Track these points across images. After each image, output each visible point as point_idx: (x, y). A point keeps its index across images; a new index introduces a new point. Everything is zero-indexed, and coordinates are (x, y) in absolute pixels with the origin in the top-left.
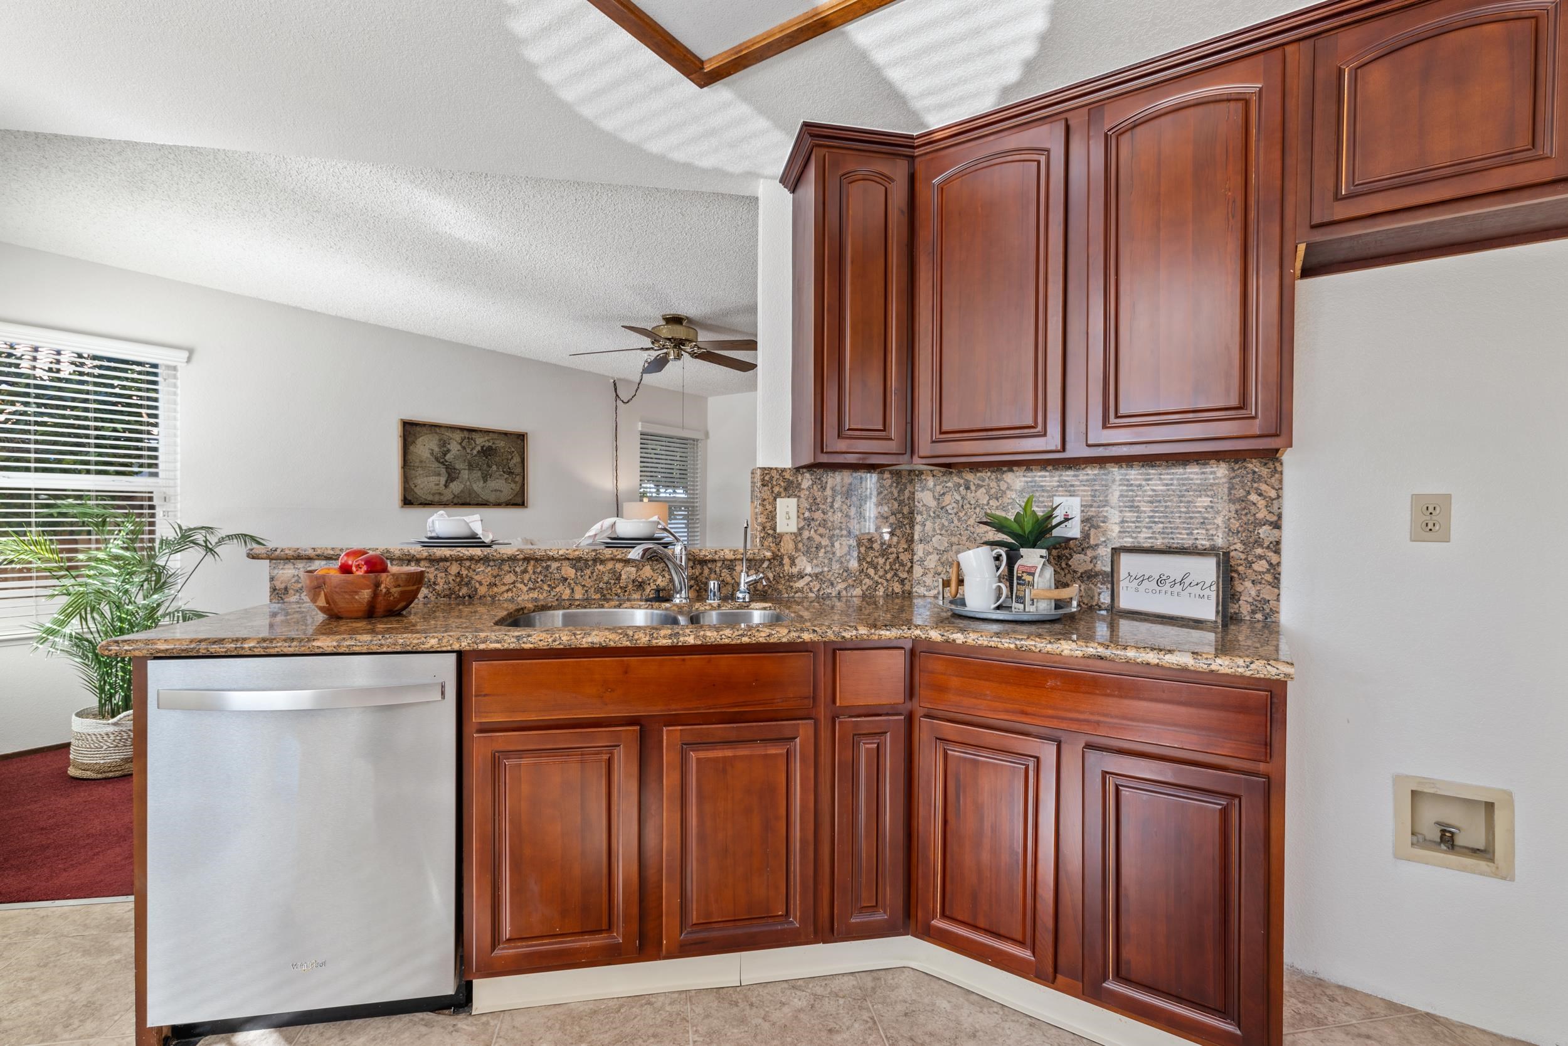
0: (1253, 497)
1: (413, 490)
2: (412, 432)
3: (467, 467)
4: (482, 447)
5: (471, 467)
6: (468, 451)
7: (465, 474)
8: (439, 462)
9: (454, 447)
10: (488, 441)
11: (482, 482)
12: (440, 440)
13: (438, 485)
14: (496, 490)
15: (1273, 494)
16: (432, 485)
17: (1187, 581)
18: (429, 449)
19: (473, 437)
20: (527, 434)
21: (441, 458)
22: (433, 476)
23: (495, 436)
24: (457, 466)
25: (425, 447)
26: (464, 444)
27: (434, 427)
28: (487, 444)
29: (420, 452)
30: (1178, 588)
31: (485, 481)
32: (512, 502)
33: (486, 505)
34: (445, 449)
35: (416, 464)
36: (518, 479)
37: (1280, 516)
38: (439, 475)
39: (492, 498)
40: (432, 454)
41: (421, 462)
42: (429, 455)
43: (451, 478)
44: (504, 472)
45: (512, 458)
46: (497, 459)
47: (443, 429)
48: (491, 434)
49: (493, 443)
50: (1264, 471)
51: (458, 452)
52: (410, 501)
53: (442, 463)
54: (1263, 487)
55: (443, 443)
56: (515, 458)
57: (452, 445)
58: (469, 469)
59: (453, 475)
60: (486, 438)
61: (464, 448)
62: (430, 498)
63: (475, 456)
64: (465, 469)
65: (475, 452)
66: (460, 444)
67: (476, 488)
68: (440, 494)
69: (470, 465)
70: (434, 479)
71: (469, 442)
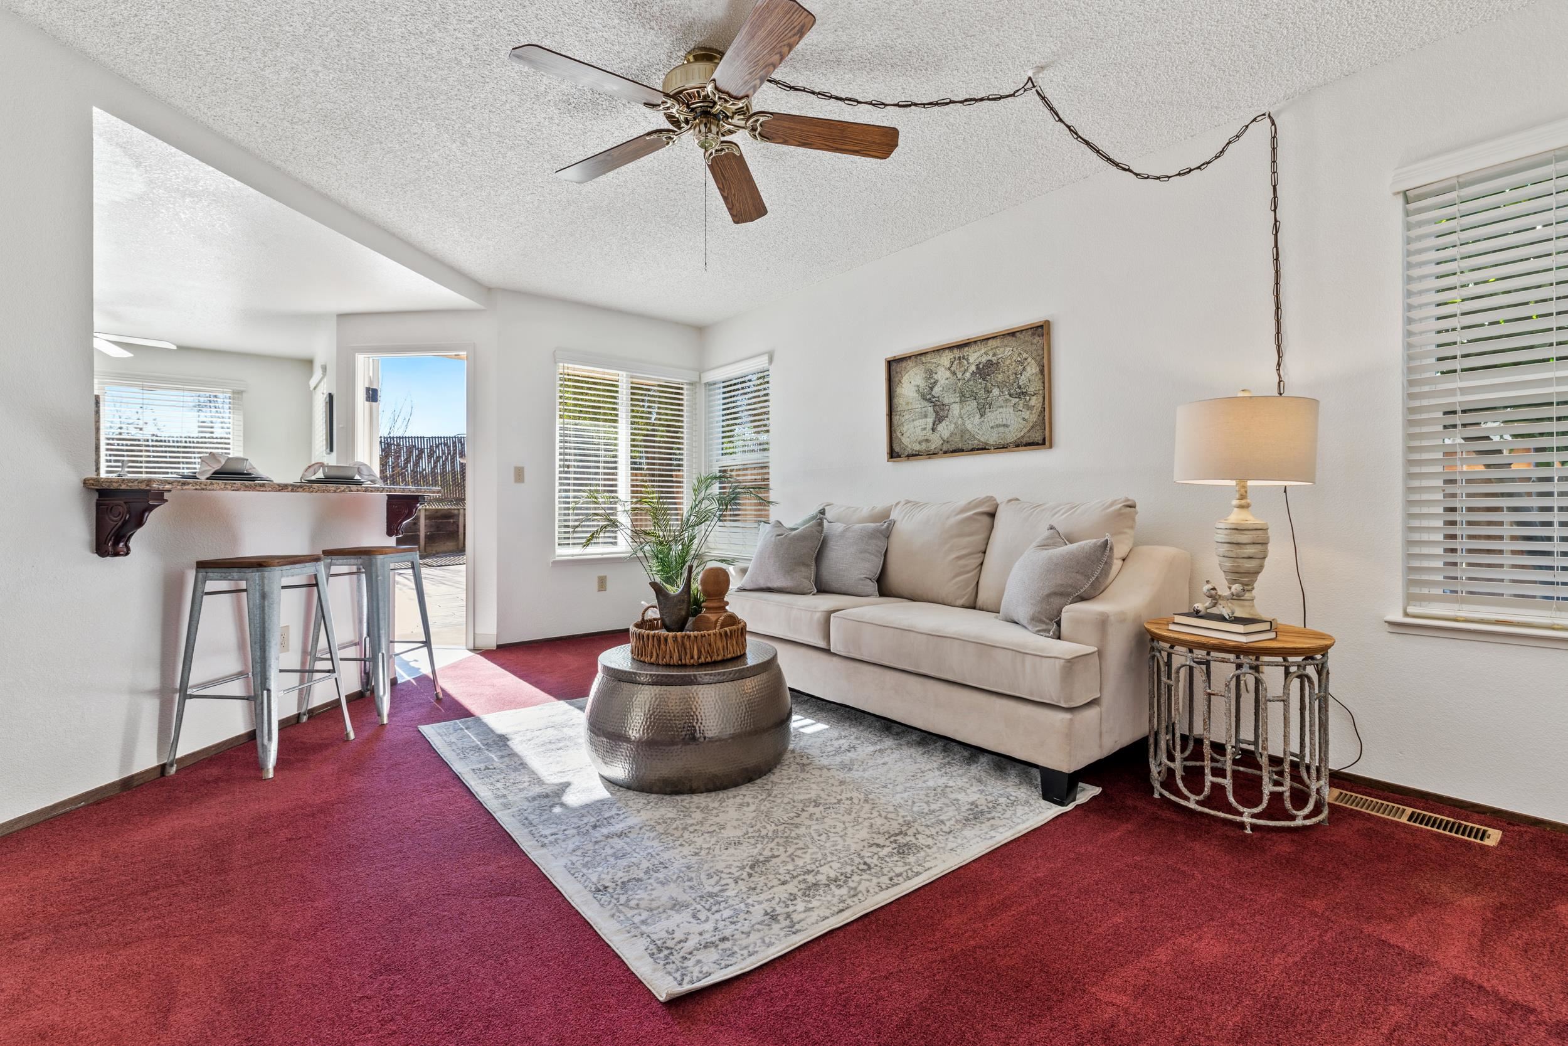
1: (900, 439)
2: (899, 370)
3: (958, 400)
4: (978, 365)
5: (963, 398)
6: (960, 376)
7: (956, 409)
8: (925, 399)
9: (942, 375)
10: (986, 353)
11: (978, 416)
12: (926, 371)
13: (925, 429)
14: (998, 426)
16: (918, 430)
18: (915, 386)
19: (966, 354)
20: (1046, 322)
21: (928, 394)
22: (918, 419)
23: (998, 342)
24: (946, 401)
25: (911, 383)
26: (954, 368)
28: (984, 359)
29: (906, 393)
31: (984, 415)
32: (1024, 441)
33: (985, 449)
34: (932, 381)
35: (903, 408)
36: (1034, 401)
38: (927, 416)
39: (992, 438)
40: (918, 391)
42: (915, 395)
43: (939, 419)
44: (1011, 395)
45: (1024, 369)
46: (1000, 378)
47: (929, 357)
48: (990, 341)
49: (994, 355)
51: (946, 382)
52: (897, 453)
53: (929, 400)
55: (931, 374)
56: (1028, 369)
57: (939, 373)
58: (961, 402)
59: (942, 414)
60: (984, 350)
61: (954, 373)
62: (917, 447)
63: (969, 380)
64: (955, 403)
65: (968, 375)
66: (949, 369)
67: (969, 427)
68: (927, 441)
69: (963, 396)
70: (920, 423)
71: (960, 363)
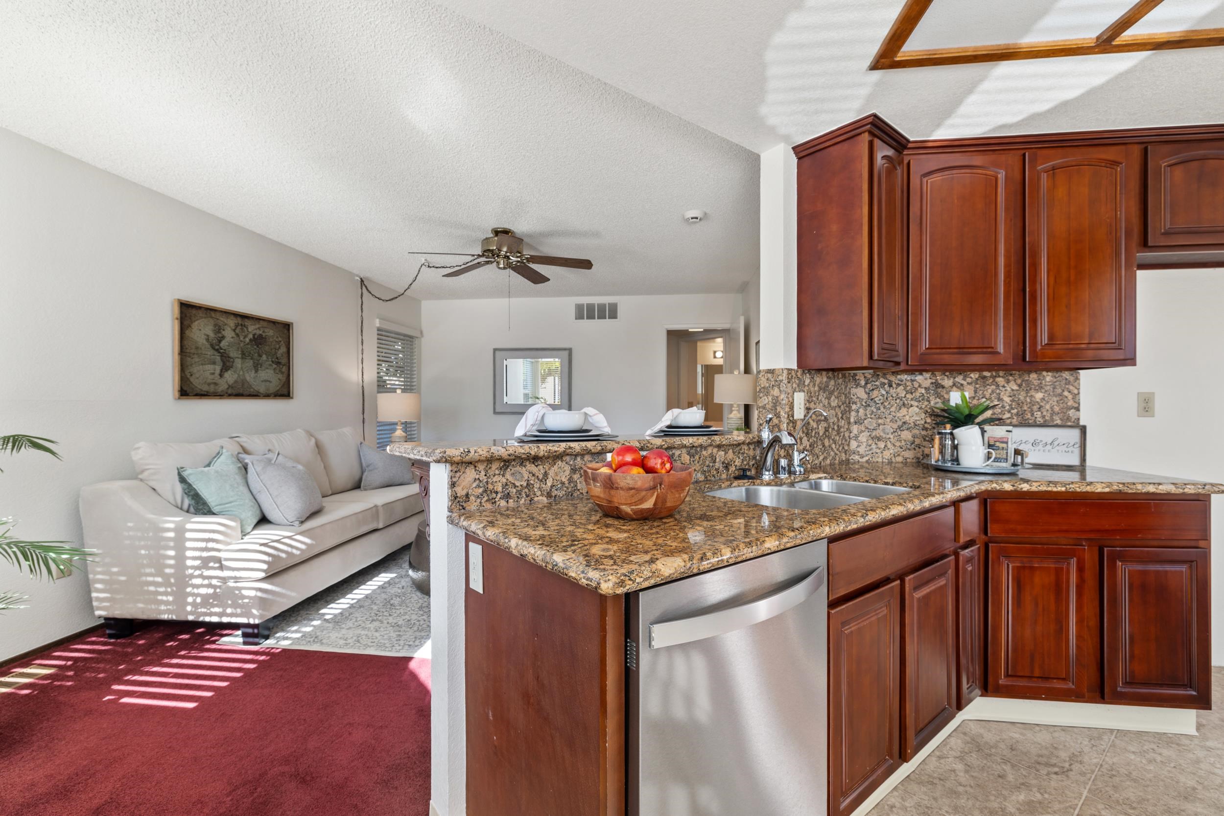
0: (1066, 393)
1: (188, 379)
2: (188, 315)
3: (240, 356)
4: (254, 335)
5: (244, 356)
6: (242, 339)
7: (238, 363)
8: (214, 349)
9: (229, 334)
10: (259, 328)
11: (253, 372)
12: (215, 325)
13: (213, 374)
14: (266, 381)
15: (1076, 391)
16: (207, 374)
17: (1056, 443)
18: (205, 334)
19: (246, 324)
20: (292, 324)
21: (215, 345)
22: (209, 364)
23: (265, 324)
24: (231, 355)
25: (201, 331)
26: (237, 331)
27: (209, 311)
28: (258, 332)
29: (195, 338)
30: (1049, 447)
31: (256, 371)
32: (279, 393)
33: (256, 396)
34: (220, 335)
35: (192, 351)
36: (284, 369)
37: (1079, 404)
38: (214, 363)
39: (262, 389)
40: (208, 340)
41: (197, 348)
42: (205, 342)
43: (225, 368)
44: (273, 362)
45: (279, 348)
46: (267, 348)
47: (218, 314)
48: (261, 321)
49: (264, 332)
50: (1072, 379)
51: (232, 340)
52: (186, 391)
53: (217, 350)
54: (1071, 388)
55: (218, 329)
56: (282, 348)
57: (226, 331)
58: (242, 358)
59: (228, 364)
60: (257, 326)
61: (238, 335)
62: (205, 388)
63: (248, 344)
64: (238, 358)
65: (247, 340)
66: (234, 330)
67: (248, 378)
68: (216, 384)
69: (243, 354)
70: (210, 367)
71: (242, 329)
